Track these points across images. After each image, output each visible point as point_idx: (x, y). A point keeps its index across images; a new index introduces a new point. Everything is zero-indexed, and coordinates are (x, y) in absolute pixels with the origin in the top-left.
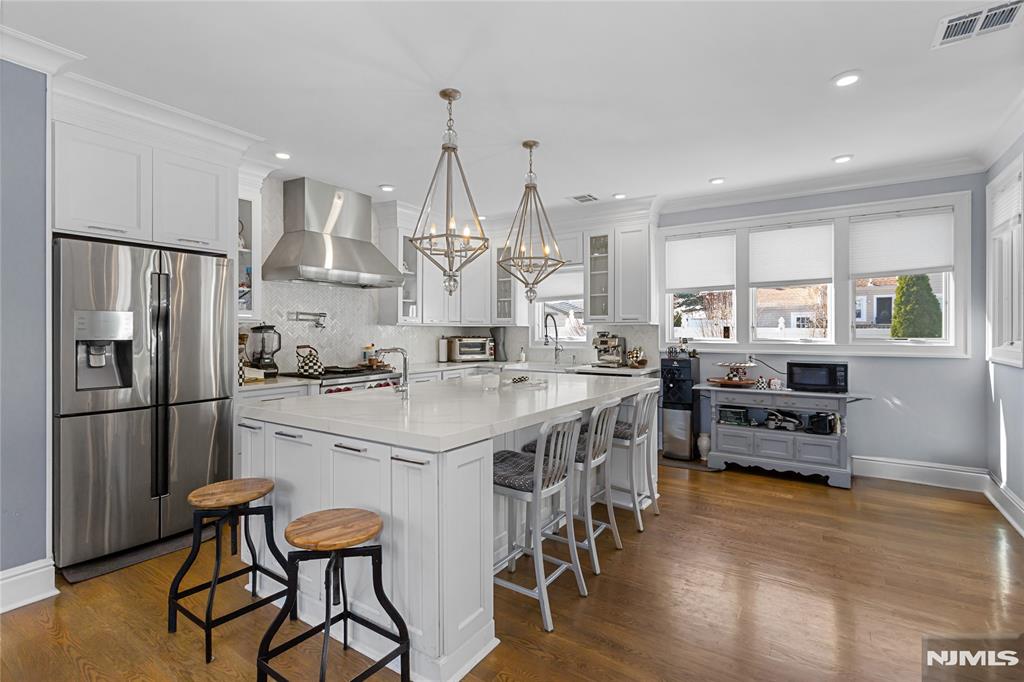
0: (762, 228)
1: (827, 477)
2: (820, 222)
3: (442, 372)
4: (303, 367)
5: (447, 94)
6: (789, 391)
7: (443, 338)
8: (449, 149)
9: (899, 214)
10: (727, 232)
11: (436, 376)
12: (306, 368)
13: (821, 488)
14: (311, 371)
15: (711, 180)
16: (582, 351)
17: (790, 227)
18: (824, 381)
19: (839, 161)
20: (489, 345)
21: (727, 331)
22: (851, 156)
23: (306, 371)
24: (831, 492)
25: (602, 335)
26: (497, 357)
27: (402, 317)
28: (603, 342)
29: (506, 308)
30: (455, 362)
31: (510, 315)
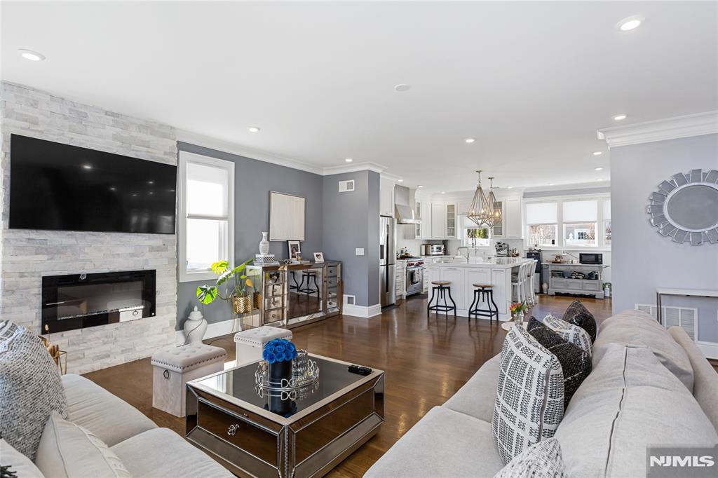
1: (595, 295)
2: (592, 199)
5: (479, 171)
6: (580, 264)
7: (423, 245)
8: (479, 188)
10: (553, 201)
13: (592, 299)
16: (489, 250)
18: (595, 260)
21: (553, 241)
24: (596, 301)
25: (499, 243)
26: (446, 253)
27: (416, 236)
28: (500, 246)
29: (452, 231)
30: (429, 255)
31: (453, 235)
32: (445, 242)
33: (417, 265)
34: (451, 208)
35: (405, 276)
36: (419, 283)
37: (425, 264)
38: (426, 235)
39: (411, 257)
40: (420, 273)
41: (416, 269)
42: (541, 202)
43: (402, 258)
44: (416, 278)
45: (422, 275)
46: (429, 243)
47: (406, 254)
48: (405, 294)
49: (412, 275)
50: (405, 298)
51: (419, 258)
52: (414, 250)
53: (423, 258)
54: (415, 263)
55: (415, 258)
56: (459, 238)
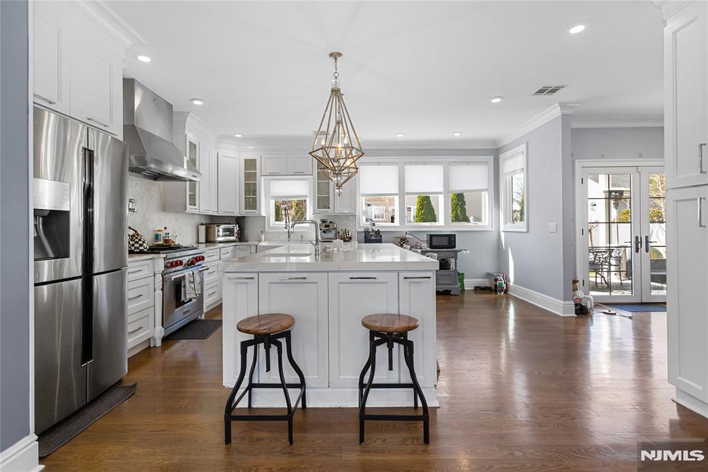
0: (411, 163)
1: (450, 291)
2: (437, 163)
3: (220, 249)
4: (133, 245)
5: (335, 56)
6: (429, 249)
7: (202, 224)
8: (336, 92)
9: (468, 163)
10: (393, 163)
11: (217, 252)
12: (137, 245)
13: (447, 297)
14: (142, 248)
15: (397, 134)
16: (305, 232)
17: (424, 164)
18: (446, 244)
19: (456, 134)
20: (236, 229)
21: (393, 219)
22: (461, 133)
23: (138, 248)
24: (452, 297)
25: (324, 221)
26: (242, 237)
27: (188, 207)
28: (326, 226)
29: (251, 203)
30: (214, 242)
31: (256, 209)
32: (240, 221)
33: (191, 264)
34: (250, 164)
35: (159, 292)
36: (194, 300)
37: (206, 259)
38: (206, 205)
39: (178, 248)
40: (198, 279)
41: (187, 273)
42: (379, 164)
43: (155, 250)
44: (189, 292)
45: (202, 283)
46: (212, 222)
47: (166, 241)
48: (159, 332)
49: (178, 286)
50: (159, 344)
51: (194, 248)
52: (183, 232)
53: (202, 248)
54: (185, 260)
55: (186, 248)
56: (263, 214)
